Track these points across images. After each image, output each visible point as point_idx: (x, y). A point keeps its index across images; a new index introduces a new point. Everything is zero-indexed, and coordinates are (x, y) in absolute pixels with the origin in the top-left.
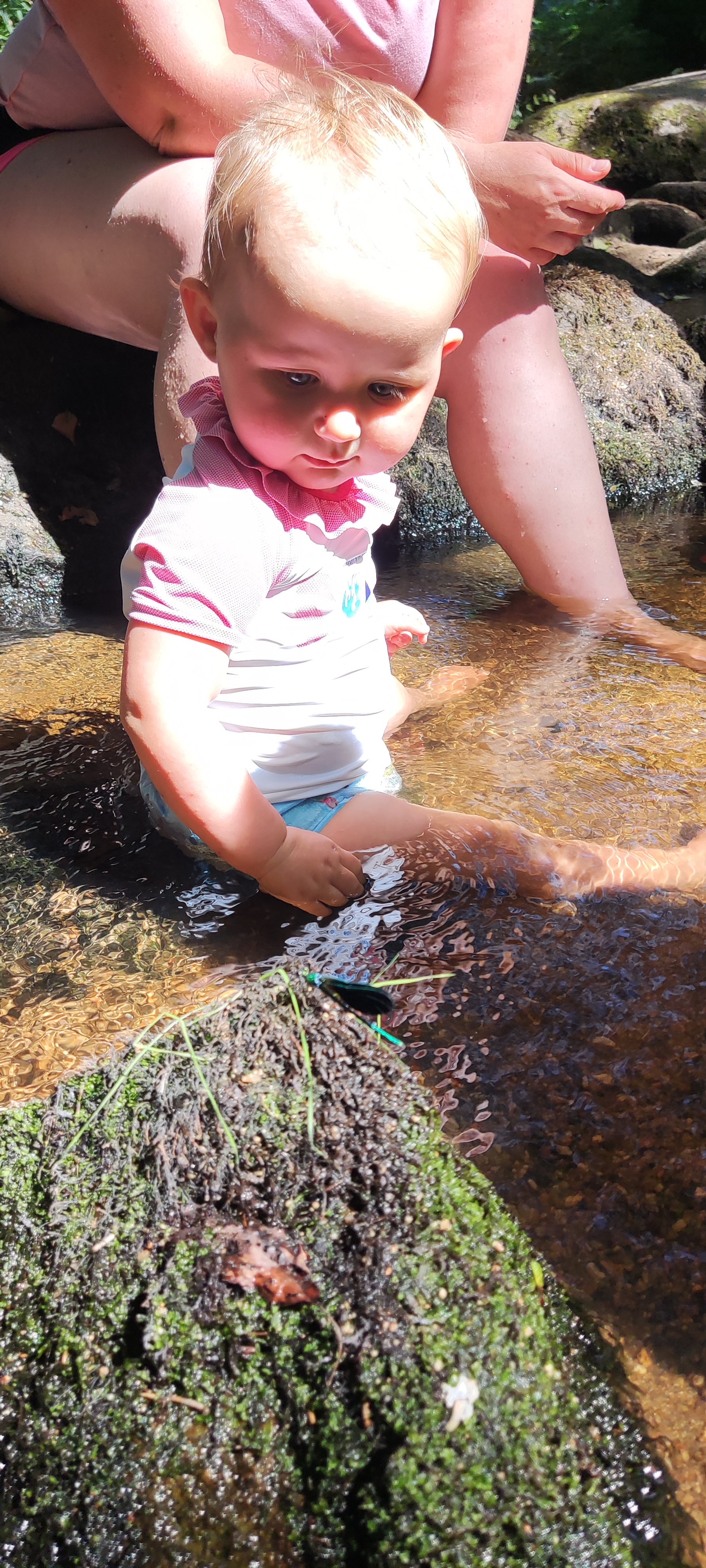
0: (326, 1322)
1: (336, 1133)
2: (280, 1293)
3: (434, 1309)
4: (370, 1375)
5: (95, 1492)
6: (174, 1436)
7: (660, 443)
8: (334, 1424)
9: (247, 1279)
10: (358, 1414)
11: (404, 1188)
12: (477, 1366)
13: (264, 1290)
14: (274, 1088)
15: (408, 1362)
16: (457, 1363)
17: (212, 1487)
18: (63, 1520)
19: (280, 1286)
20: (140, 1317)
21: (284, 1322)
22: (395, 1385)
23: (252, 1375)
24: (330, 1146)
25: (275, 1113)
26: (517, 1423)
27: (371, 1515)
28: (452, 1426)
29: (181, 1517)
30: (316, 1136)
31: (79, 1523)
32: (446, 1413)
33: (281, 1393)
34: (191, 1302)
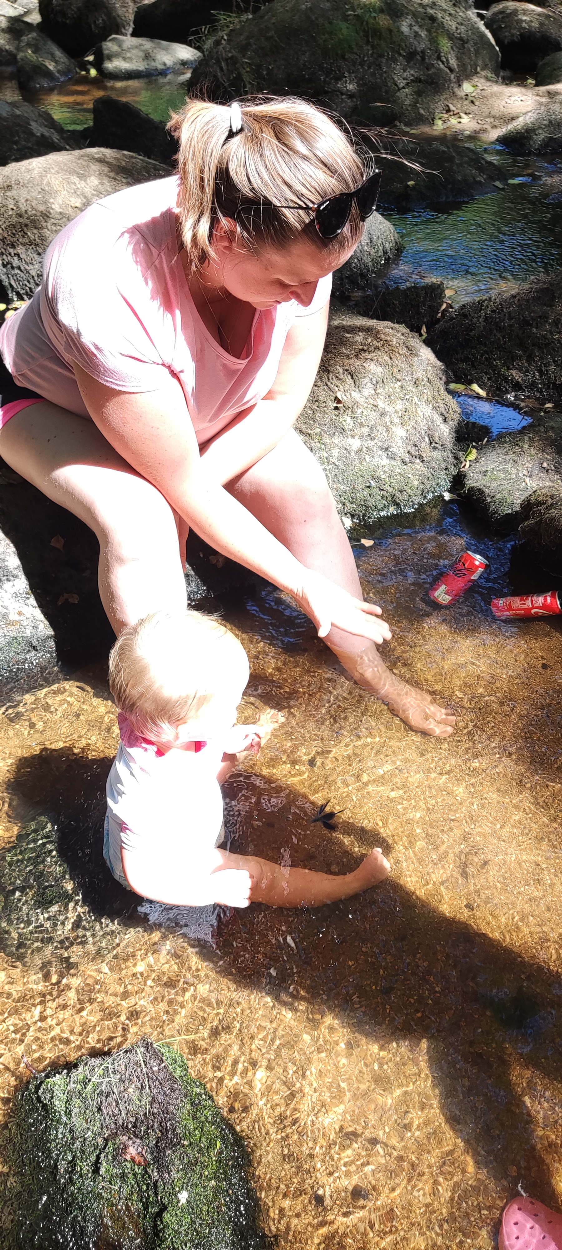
0: (150, 1171)
1: (156, 1111)
2: (137, 1162)
3: (178, 1171)
4: (159, 1189)
5: (88, 1212)
6: (109, 1196)
7: (425, 470)
8: (151, 1199)
9: (128, 1157)
10: (157, 1197)
11: (175, 1130)
12: (189, 1188)
13: (133, 1160)
14: (137, 1092)
15: (170, 1187)
16: (183, 1188)
17: (119, 1211)
18: (80, 1219)
19: (137, 1159)
20: (99, 1165)
21: (139, 1169)
22: (166, 1193)
23: (131, 1180)
24: (154, 1114)
25: (138, 1102)
26: (198, 1203)
27: (159, 1226)
28: (180, 1205)
29: (111, 1218)
30: (149, 1112)
31: (84, 1219)
32: (178, 1202)
33: (138, 1186)
34: (113, 1162)
